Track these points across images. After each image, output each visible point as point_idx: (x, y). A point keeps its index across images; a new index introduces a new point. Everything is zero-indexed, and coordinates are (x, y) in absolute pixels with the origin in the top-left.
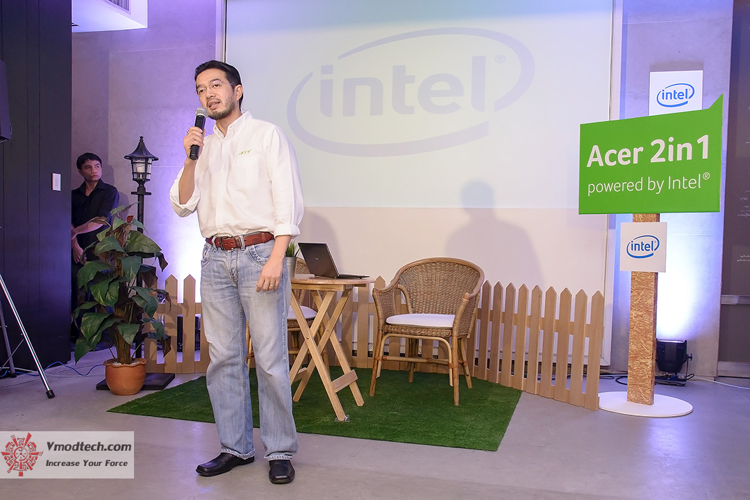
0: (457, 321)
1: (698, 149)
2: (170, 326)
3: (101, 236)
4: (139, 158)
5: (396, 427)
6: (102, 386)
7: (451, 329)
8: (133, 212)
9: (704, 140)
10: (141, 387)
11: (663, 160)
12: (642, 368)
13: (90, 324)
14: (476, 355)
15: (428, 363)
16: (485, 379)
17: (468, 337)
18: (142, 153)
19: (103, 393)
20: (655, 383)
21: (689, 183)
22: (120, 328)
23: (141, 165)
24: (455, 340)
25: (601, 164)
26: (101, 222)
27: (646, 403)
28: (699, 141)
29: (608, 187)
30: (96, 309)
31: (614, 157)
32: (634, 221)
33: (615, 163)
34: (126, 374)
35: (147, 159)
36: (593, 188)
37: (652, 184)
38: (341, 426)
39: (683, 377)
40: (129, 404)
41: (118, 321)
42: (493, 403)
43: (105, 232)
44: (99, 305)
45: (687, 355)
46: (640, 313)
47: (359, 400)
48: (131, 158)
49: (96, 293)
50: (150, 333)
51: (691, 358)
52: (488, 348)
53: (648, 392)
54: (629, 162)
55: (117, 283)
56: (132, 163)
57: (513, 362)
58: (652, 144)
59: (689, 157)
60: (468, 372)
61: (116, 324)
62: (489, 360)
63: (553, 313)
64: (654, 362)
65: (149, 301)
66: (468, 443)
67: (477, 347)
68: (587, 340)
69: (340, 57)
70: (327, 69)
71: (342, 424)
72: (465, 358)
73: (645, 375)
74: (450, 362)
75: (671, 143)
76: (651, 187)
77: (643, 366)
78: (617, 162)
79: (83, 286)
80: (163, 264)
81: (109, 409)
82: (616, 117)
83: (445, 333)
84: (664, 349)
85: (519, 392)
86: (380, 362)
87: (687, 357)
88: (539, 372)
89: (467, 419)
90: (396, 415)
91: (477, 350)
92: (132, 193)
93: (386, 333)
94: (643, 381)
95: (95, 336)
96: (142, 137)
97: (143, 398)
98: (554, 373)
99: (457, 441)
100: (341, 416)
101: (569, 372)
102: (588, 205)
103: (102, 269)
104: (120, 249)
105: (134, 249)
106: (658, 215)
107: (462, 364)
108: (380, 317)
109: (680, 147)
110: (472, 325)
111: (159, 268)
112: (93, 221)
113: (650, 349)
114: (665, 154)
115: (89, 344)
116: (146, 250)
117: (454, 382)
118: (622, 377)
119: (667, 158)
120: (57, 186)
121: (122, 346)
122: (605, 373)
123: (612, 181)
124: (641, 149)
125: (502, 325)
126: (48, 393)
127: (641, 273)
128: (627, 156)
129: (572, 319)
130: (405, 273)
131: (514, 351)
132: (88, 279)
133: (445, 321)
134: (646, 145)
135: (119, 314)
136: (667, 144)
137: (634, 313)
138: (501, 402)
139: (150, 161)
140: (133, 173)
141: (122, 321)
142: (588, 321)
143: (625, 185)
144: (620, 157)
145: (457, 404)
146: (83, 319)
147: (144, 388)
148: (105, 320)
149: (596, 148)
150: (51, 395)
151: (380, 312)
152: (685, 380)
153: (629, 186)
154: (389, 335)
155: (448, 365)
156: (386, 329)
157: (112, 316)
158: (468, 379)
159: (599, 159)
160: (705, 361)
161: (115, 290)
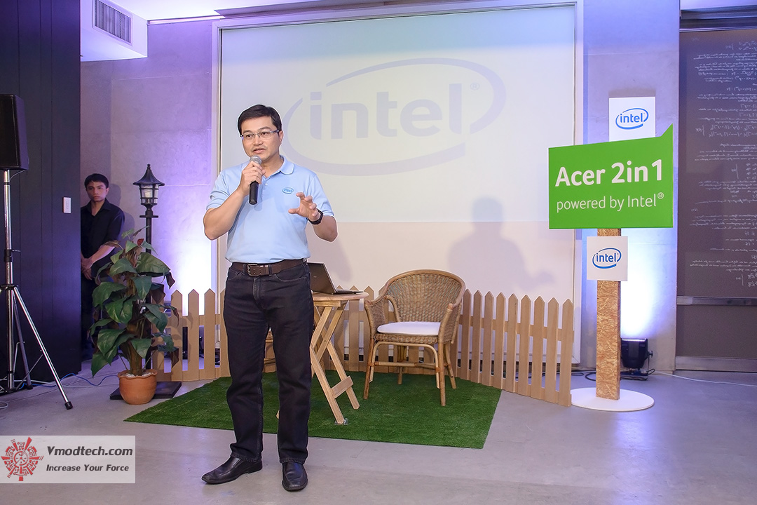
0: (442, 329)
1: (652, 172)
2: (177, 337)
3: (114, 259)
4: (147, 185)
5: (390, 429)
6: (116, 396)
7: (437, 336)
8: (143, 235)
9: (658, 164)
10: (152, 396)
11: (622, 181)
12: (608, 367)
13: (106, 340)
14: (458, 356)
15: (416, 367)
16: (468, 379)
17: (452, 342)
18: (149, 180)
19: (117, 402)
20: (621, 379)
21: (646, 202)
22: (134, 343)
23: (148, 190)
24: (441, 346)
25: (568, 184)
26: (114, 245)
27: (613, 398)
28: (654, 165)
29: (575, 205)
30: (112, 326)
31: (579, 178)
32: (599, 235)
33: (580, 183)
34: (139, 385)
35: (154, 185)
36: (562, 206)
37: (613, 203)
38: (341, 429)
39: (645, 372)
40: (143, 413)
41: (131, 336)
42: (477, 402)
43: (118, 254)
44: (113, 322)
45: (648, 353)
46: (606, 318)
47: (355, 404)
48: (139, 184)
49: (111, 311)
50: (160, 346)
51: (652, 355)
52: (470, 349)
53: (615, 388)
54: (593, 182)
55: (130, 302)
56: (141, 189)
57: (493, 362)
58: (613, 166)
59: (645, 179)
60: (452, 374)
61: (130, 339)
62: (470, 361)
63: (528, 318)
64: (619, 361)
65: (160, 317)
66: (457, 442)
67: (459, 349)
68: (559, 343)
69: (328, 85)
70: (316, 96)
71: (341, 427)
72: (449, 362)
73: (611, 373)
74: (437, 366)
75: (629, 166)
76: (613, 205)
77: (609, 365)
78: (583, 182)
79: (99, 305)
80: (171, 281)
81: (126, 418)
82: (580, 142)
83: (432, 341)
84: (628, 347)
85: (499, 391)
86: (372, 368)
87: (649, 354)
88: (517, 371)
89: (454, 418)
90: (389, 417)
91: (459, 352)
92: (141, 217)
93: (377, 342)
94: (610, 378)
95: (111, 352)
96: (149, 165)
97: (155, 407)
98: (530, 371)
99: (447, 440)
100: (340, 420)
101: (544, 370)
102: (557, 221)
103: (116, 289)
104: (132, 270)
105: (145, 269)
106: (620, 230)
107: (447, 367)
108: (372, 326)
109: (637, 170)
110: (455, 332)
111: (166, 286)
112: (107, 245)
113: (615, 349)
114: (624, 176)
115: (105, 358)
116: (156, 271)
117: (440, 384)
118: (591, 373)
119: (626, 179)
120: (67, 209)
121: (134, 359)
122: (576, 371)
123: (578, 199)
124: (603, 171)
125: (482, 330)
126: (66, 404)
127: (605, 282)
128: (591, 177)
129: (546, 325)
130: (393, 284)
131: (494, 352)
132: (104, 298)
133: (430, 329)
134: (608, 168)
135: (132, 330)
136: (626, 167)
137: (600, 318)
138: (483, 401)
139: (157, 187)
140: (142, 198)
141: (135, 337)
142: (560, 326)
143: (590, 203)
144: (585, 177)
145: (444, 405)
146: (99, 336)
147: (155, 397)
148: (120, 336)
149: (563, 170)
150: (69, 406)
151: (371, 322)
152: (646, 375)
153: (594, 204)
154: (379, 343)
155: (435, 369)
156: (376, 337)
157: (126, 332)
158: (453, 380)
159: (566, 179)
160: (663, 358)
161: (128, 308)
